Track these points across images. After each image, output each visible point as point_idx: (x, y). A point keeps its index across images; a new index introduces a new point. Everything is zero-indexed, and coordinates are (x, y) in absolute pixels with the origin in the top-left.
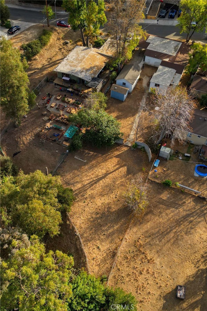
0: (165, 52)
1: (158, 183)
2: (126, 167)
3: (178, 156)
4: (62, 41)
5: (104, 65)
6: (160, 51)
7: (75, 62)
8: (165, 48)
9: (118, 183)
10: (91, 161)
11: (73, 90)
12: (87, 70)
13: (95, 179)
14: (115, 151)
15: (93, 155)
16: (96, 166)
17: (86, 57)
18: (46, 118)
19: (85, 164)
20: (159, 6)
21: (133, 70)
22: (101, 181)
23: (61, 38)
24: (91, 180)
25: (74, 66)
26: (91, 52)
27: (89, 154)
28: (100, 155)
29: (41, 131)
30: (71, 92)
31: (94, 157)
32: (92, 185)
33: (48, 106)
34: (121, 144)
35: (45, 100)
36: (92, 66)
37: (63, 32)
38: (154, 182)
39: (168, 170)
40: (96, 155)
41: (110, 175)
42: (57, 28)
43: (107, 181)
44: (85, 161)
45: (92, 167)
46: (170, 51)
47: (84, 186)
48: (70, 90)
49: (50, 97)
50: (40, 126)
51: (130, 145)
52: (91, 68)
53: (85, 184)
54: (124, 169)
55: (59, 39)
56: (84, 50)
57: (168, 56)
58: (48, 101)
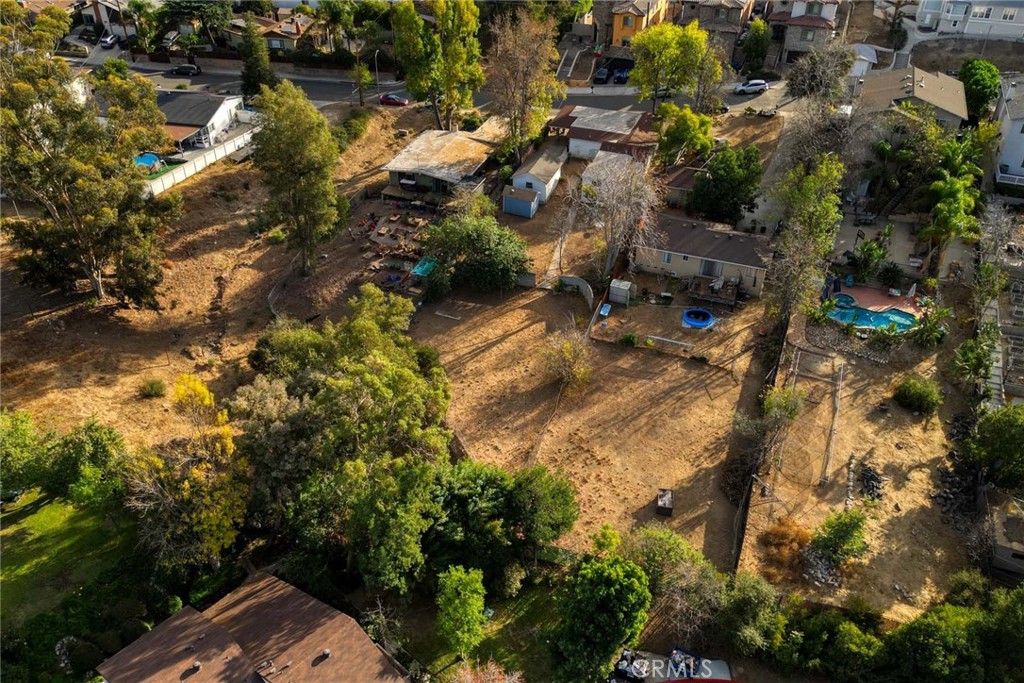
0: (609, 129)
1: (610, 343)
2: (544, 323)
3: (648, 299)
4: (393, 132)
5: (485, 158)
6: (600, 129)
7: (425, 155)
8: (609, 124)
9: (529, 348)
10: (471, 317)
11: (424, 204)
12: (451, 166)
13: (480, 345)
14: (519, 299)
15: (474, 307)
16: (482, 325)
17: (448, 145)
18: (369, 254)
19: (458, 323)
20: (594, 62)
21: (547, 159)
22: (494, 348)
23: (389, 125)
24: (474, 347)
25: (423, 160)
26: (458, 137)
27: (466, 306)
28: (489, 307)
29: (362, 275)
30: (420, 208)
31: (476, 312)
32: (476, 355)
33: (373, 235)
34: (531, 288)
35: (366, 227)
36: (461, 159)
37: (395, 114)
38: (603, 341)
39: (629, 322)
40: (480, 308)
41: (513, 337)
42: (381, 108)
43: (507, 346)
44: (459, 318)
45: (475, 327)
46: (620, 128)
47: (460, 358)
48: (418, 203)
49: (376, 219)
50: (357, 268)
51: (549, 287)
52: (460, 163)
53: (462, 354)
54: (540, 327)
55: (385, 128)
56: (442, 135)
57: (617, 136)
58: (372, 227)
